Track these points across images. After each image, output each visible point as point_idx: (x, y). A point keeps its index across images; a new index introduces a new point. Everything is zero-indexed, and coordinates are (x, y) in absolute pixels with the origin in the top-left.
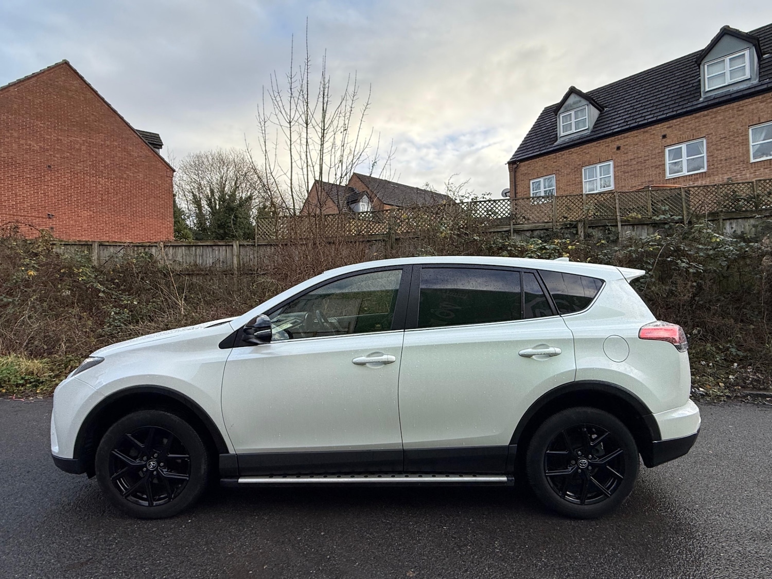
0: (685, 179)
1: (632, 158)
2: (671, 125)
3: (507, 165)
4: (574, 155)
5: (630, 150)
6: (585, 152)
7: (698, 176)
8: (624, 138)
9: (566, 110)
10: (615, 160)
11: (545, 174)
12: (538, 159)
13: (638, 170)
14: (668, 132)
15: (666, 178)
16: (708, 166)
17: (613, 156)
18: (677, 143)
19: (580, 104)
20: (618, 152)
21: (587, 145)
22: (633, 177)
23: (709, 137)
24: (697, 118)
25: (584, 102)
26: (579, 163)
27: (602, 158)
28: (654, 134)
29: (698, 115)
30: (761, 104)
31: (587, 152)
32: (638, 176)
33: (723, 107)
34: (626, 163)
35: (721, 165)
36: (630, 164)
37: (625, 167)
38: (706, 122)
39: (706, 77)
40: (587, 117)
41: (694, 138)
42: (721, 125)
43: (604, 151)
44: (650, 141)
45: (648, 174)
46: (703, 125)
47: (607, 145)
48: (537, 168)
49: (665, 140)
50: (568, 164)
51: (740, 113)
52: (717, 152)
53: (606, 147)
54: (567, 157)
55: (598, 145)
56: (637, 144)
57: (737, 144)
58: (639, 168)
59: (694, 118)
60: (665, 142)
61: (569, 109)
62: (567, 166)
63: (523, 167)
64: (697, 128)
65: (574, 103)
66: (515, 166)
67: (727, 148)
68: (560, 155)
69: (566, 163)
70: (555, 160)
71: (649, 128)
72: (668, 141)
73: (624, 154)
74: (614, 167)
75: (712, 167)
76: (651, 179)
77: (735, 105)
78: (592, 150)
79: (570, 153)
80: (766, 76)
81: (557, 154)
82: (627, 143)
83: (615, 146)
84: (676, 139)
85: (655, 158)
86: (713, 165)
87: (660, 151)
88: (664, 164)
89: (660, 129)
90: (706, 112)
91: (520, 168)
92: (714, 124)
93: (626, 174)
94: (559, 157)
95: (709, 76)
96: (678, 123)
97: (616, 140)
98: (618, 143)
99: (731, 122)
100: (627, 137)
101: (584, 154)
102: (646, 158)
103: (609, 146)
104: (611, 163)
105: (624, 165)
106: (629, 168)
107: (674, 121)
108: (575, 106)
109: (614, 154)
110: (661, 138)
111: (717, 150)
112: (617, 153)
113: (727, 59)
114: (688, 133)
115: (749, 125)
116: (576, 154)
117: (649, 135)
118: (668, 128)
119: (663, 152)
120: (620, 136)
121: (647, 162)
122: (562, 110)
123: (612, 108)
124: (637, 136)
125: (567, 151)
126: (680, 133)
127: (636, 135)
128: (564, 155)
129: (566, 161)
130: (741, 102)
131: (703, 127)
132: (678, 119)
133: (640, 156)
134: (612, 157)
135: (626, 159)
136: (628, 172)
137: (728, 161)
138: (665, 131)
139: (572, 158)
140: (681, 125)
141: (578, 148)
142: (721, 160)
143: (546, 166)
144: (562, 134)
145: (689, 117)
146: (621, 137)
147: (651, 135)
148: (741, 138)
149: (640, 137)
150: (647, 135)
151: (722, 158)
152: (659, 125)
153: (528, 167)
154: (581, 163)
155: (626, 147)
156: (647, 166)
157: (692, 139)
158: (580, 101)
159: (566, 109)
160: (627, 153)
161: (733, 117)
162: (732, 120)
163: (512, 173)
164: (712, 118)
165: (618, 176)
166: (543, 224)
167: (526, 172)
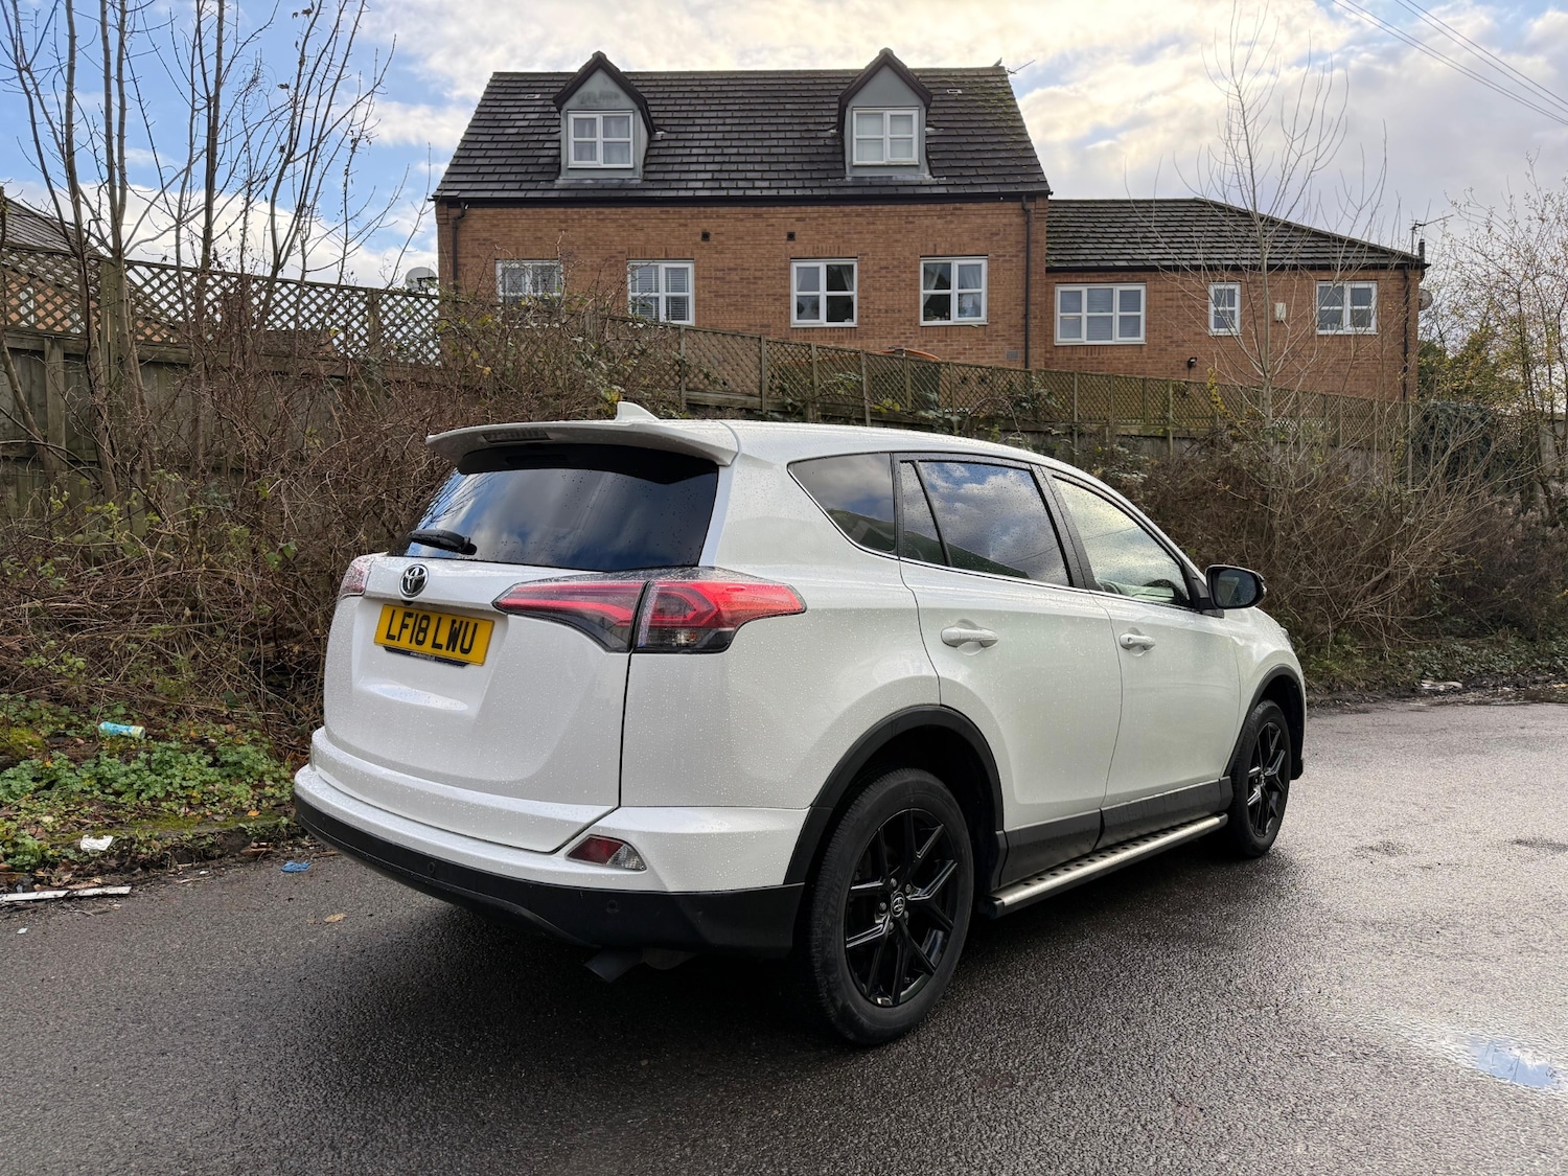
0: (823, 334)
1: (732, 265)
2: (804, 215)
3: (433, 203)
4: (610, 224)
5: (728, 248)
6: (634, 225)
7: (844, 334)
8: (718, 217)
9: (583, 106)
10: (697, 262)
11: (537, 253)
12: (518, 211)
13: (742, 296)
14: (797, 228)
15: (792, 326)
16: (860, 317)
17: (695, 251)
18: (812, 256)
19: (614, 103)
20: (703, 243)
21: (639, 210)
22: (732, 308)
23: (862, 260)
24: (846, 215)
25: (625, 101)
26: (619, 248)
27: (671, 249)
28: (772, 225)
29: (847, 209)
30: (939, 221)
31: (640, 225)
32: (742, 310)
33: (887, 208)
34: (720, 274)
35: (879, 320)
36: (728, 278)
37: (718, 282)
38: (859, 228)
39: (855, 136)
40: (631, 139)
41: (841, 255)
42: (881, 240)
43: (677, 234)
44: (766, 238)
45: (760, 308)
46: (855, 233)
47: (682, 221)
48: (517, 234)
49: (791, 242)
50: (595, 244)
51: (910, 226)
52: (874, 293)
53: (681, 225)
54: (593, 226)
55: (663, 216)
56: (742, 239)
57: (903, 284)
58: (745, 292)
59: (841, 215)
60: (793, 248)
61: (589, 104)
62: (593, 247)
63: (478, 219)
64: (846, 236)
65: (604, 96)
66: (456, 212)
67: (889, 290)
68: (576, 217)
69: (590, 239)
70: (564, 225)
71: (765, 209)
72: (797, 247)
73: (717, 252)
74: (696, 279)
75: (866, 320)
76: (766, 322)
77: (902, 208)
78: (651, 225)
79: (601, 217)
80: (941, 170)
81: (569, 210)
82: (723, 229)
83: (699, 230)
84: (809, 248)
85: (774, 278)
86: (867, 317)
87: (783, 265)
88: (789, 295)
89: (783, 217)
90: (860, 209)
91: (471, 222)
92: (872, 236)
93: (720, 300)
94: (573, 220)
95: (858, 137)
96: (816, 215)
97: (702, 216)
98: (705, 225)
99: (897, 241)
100: (724, 217)
101: (632, 229)
102: (758, 274)
103: (686, 225)
104: (690, 266)
105: (716, 278)
106: (726, 286)
107: (809, 209)
108: (604, 103)
109: (697, 248)
110: (785, 237)
111: (875, 289)
112: (703, 248)
113: (888, 113)
114: (831, 241)
115: (922, 254)
116: (614, 225)
117: (764, 224)
118: (798, 219)
119: (788, 269)
120: (709, 210)
121: (760, 282)
122: (573, 102)
123: (674, 136)
124: (742, 220)
125: (594, 211)
126: (817, 237)
127: (741, 216)
128: (585, 217)
129: (590, 234)
130: (913, 208)
131: (855, 236)
132: (816, 208)
133: (746, 265)
134: (692, 253)
135: (720, 265)
136: (723, 296)
137: (889, 315)
138: (792, 224)
139: (605, 230)
140: (821, 221)
141: (619, 210)
142: (880, 310)
143: (539, 235)
144: (573, 163)
145: (834, 209)
146: (712, 213)
147: (768, 226)
148: (909, 275)
149: (748, 224)
150: (762, 224)
151: (882, 307)
152: (784, 210)
153: (494, 226)
154: (625, 248)
155: (722, 238)
156: (759, 292)
157: (836, 255)
158: (617, 96)
159: (582, 103)
160: (722, 253)
161: (900, 232)
162: (898, 237)
163: (445, 228)
164: (868, 224)
165: (704, 300)
166: (743, 398)
167: (485, 235)
